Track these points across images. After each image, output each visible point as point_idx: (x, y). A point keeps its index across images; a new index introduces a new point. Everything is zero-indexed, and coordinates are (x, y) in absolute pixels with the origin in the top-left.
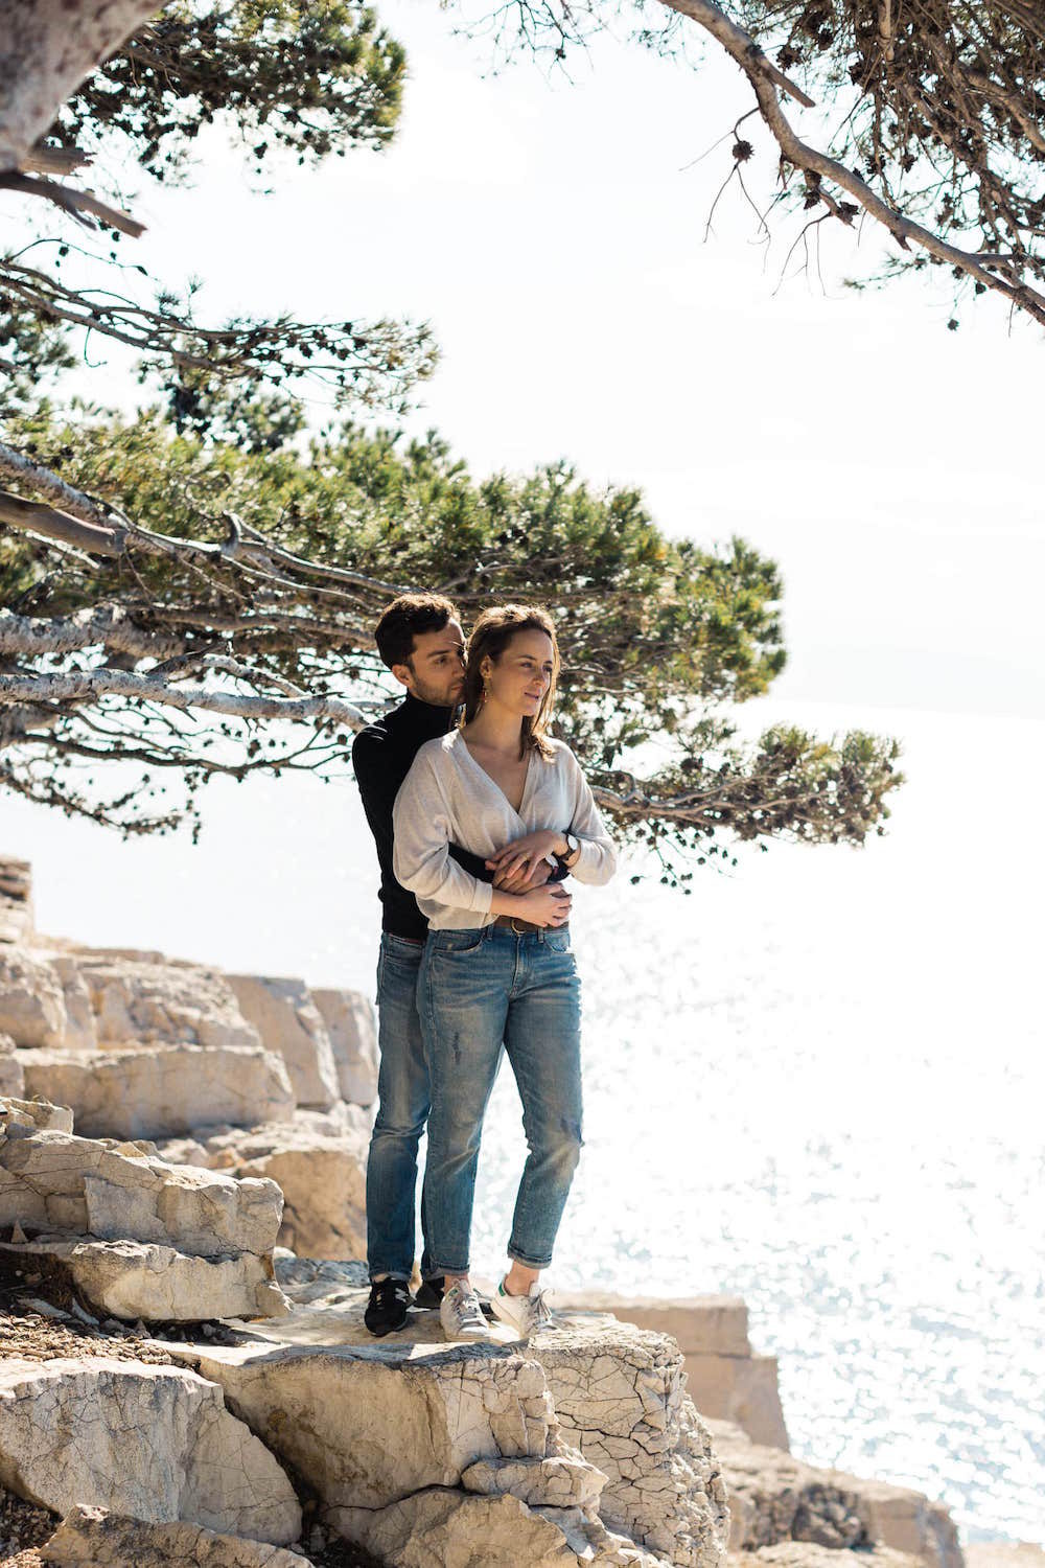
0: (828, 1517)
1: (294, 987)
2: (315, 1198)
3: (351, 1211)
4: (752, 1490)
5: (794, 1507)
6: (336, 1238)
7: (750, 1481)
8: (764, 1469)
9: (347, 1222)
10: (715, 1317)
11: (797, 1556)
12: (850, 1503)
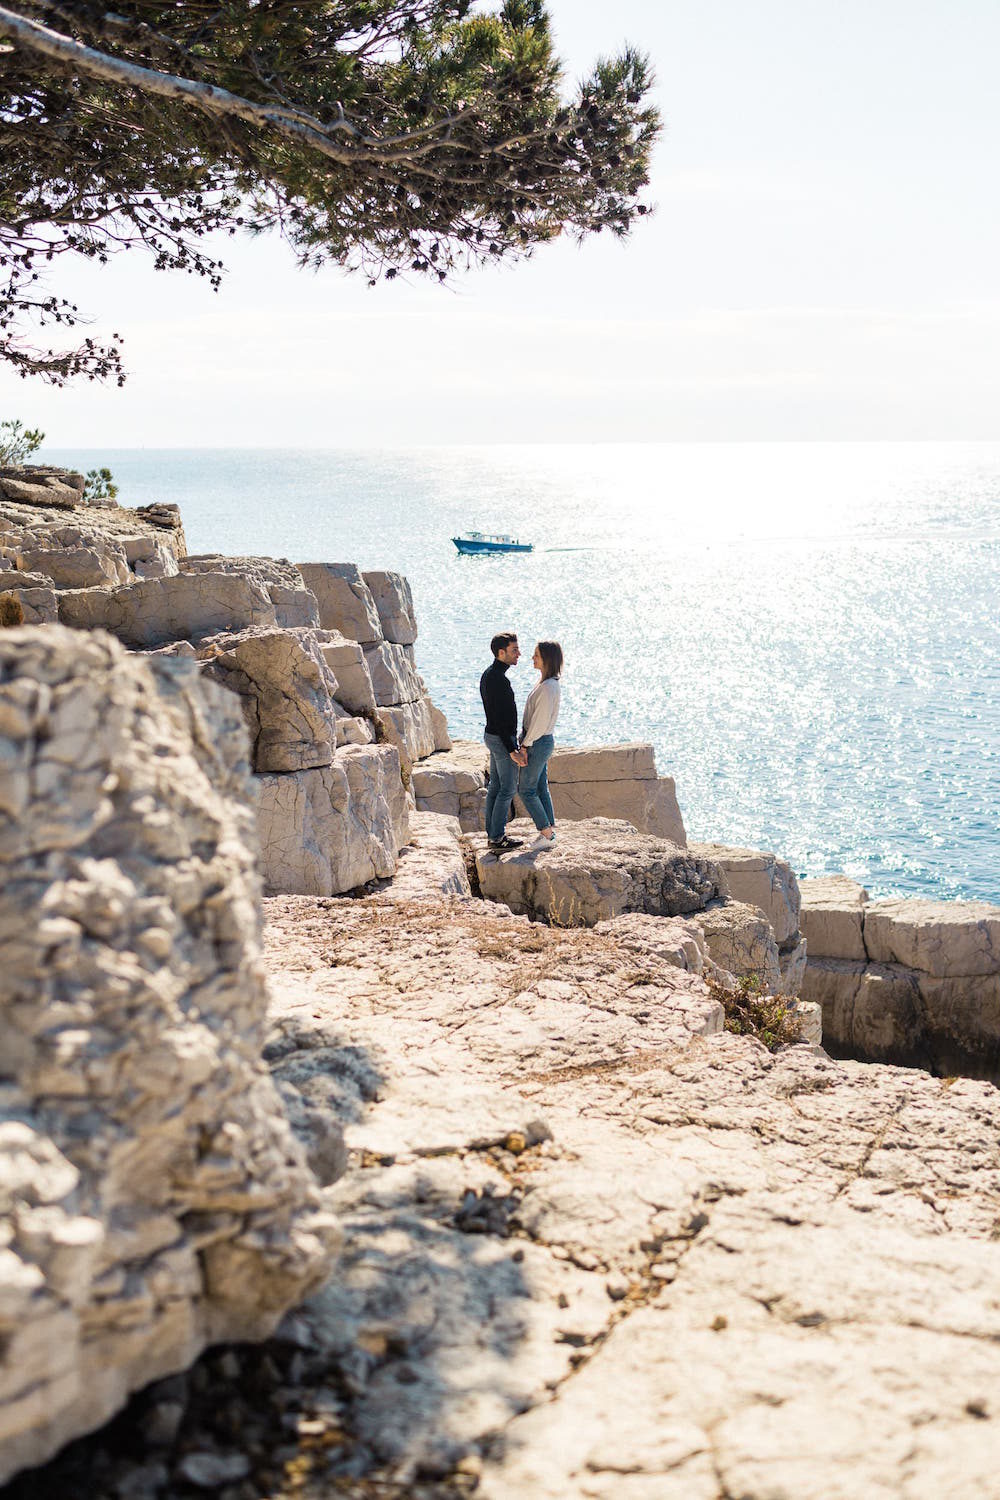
0: (689, 883)
1: (349, 569)
2: (270, 673)
3: (296, 680)
4: (629, 866)
5: (662, 876)
6: (287, 701)
7: (628, 859)
8: (641, 849)
9: (294, 688)
10: (631, 756)
11: (629, 927)
12: (705, 869)
